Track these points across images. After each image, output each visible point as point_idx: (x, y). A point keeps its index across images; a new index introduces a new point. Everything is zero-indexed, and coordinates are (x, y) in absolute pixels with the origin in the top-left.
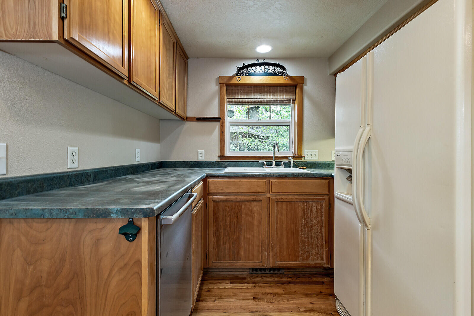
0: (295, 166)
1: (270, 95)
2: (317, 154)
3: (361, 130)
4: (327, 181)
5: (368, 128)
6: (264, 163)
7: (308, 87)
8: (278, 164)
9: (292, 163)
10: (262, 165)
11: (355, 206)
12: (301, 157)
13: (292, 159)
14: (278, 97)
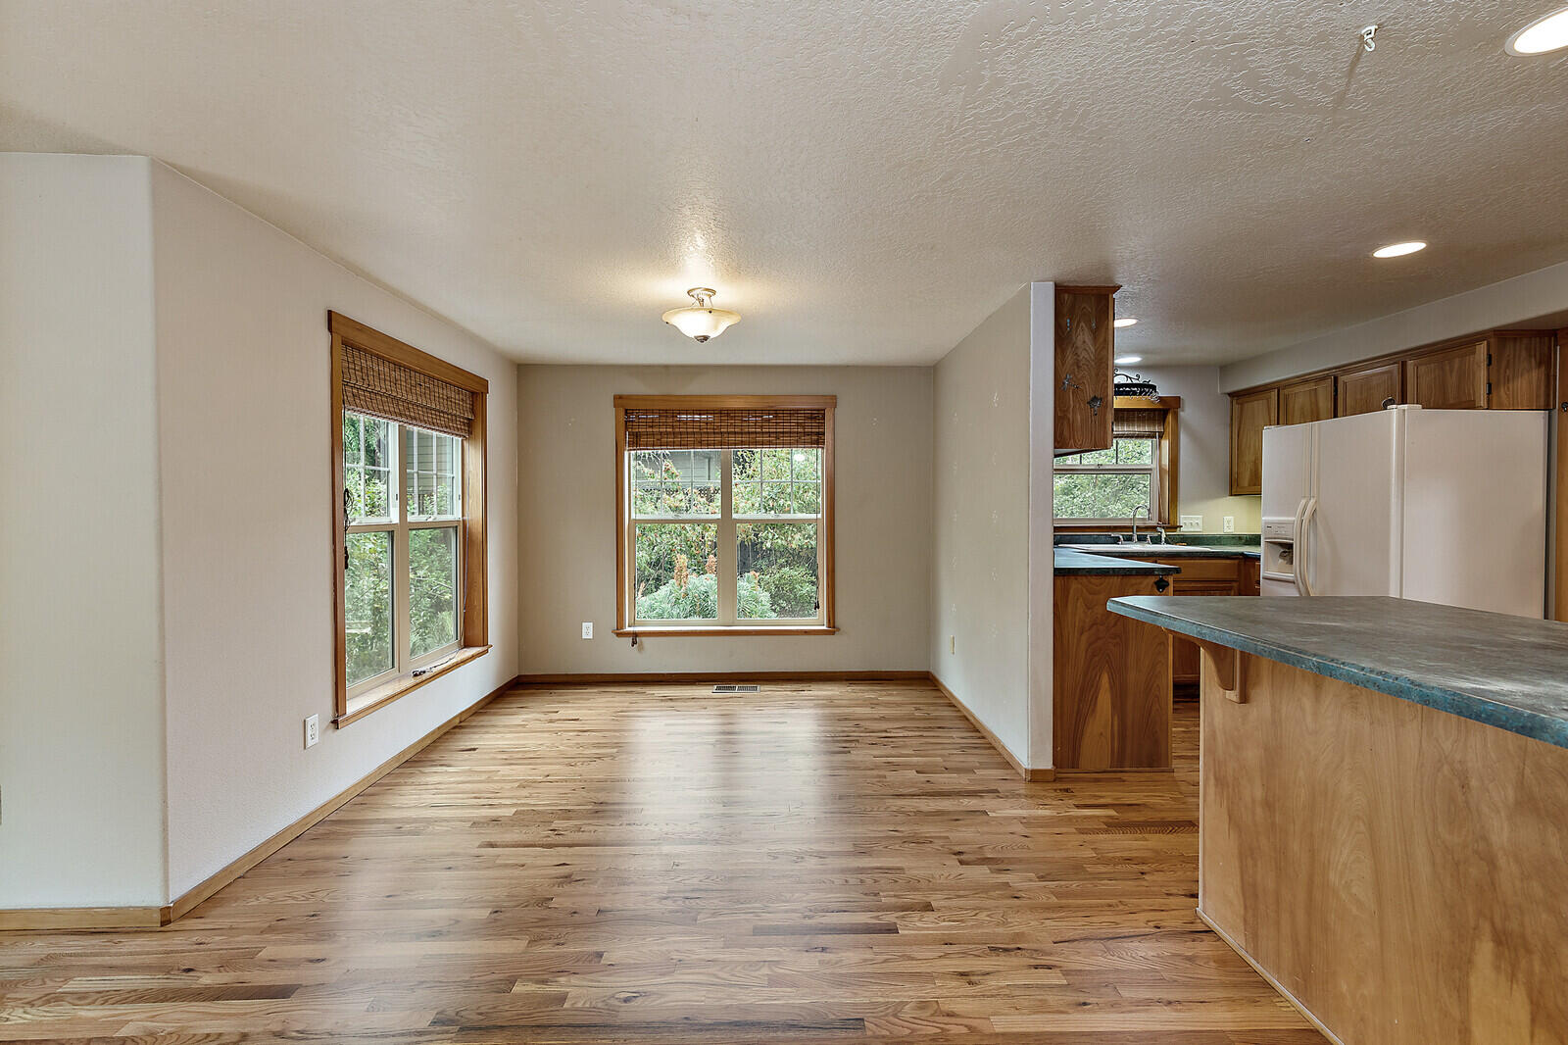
0: (1167, 542)
1: (1123, 425)
2: (1200, 522)
3: (1303, 501)
4: (1236, 561)
5: (1313, 501)
6: (1119, 538)
7: (1187, 414)
8: (1142, 539)
9: (1164, 536)
10: (1116, 541)
11: (1298, 584)
12: (1175, 527)
13: (1163, 531)
14: (1136, 429)
